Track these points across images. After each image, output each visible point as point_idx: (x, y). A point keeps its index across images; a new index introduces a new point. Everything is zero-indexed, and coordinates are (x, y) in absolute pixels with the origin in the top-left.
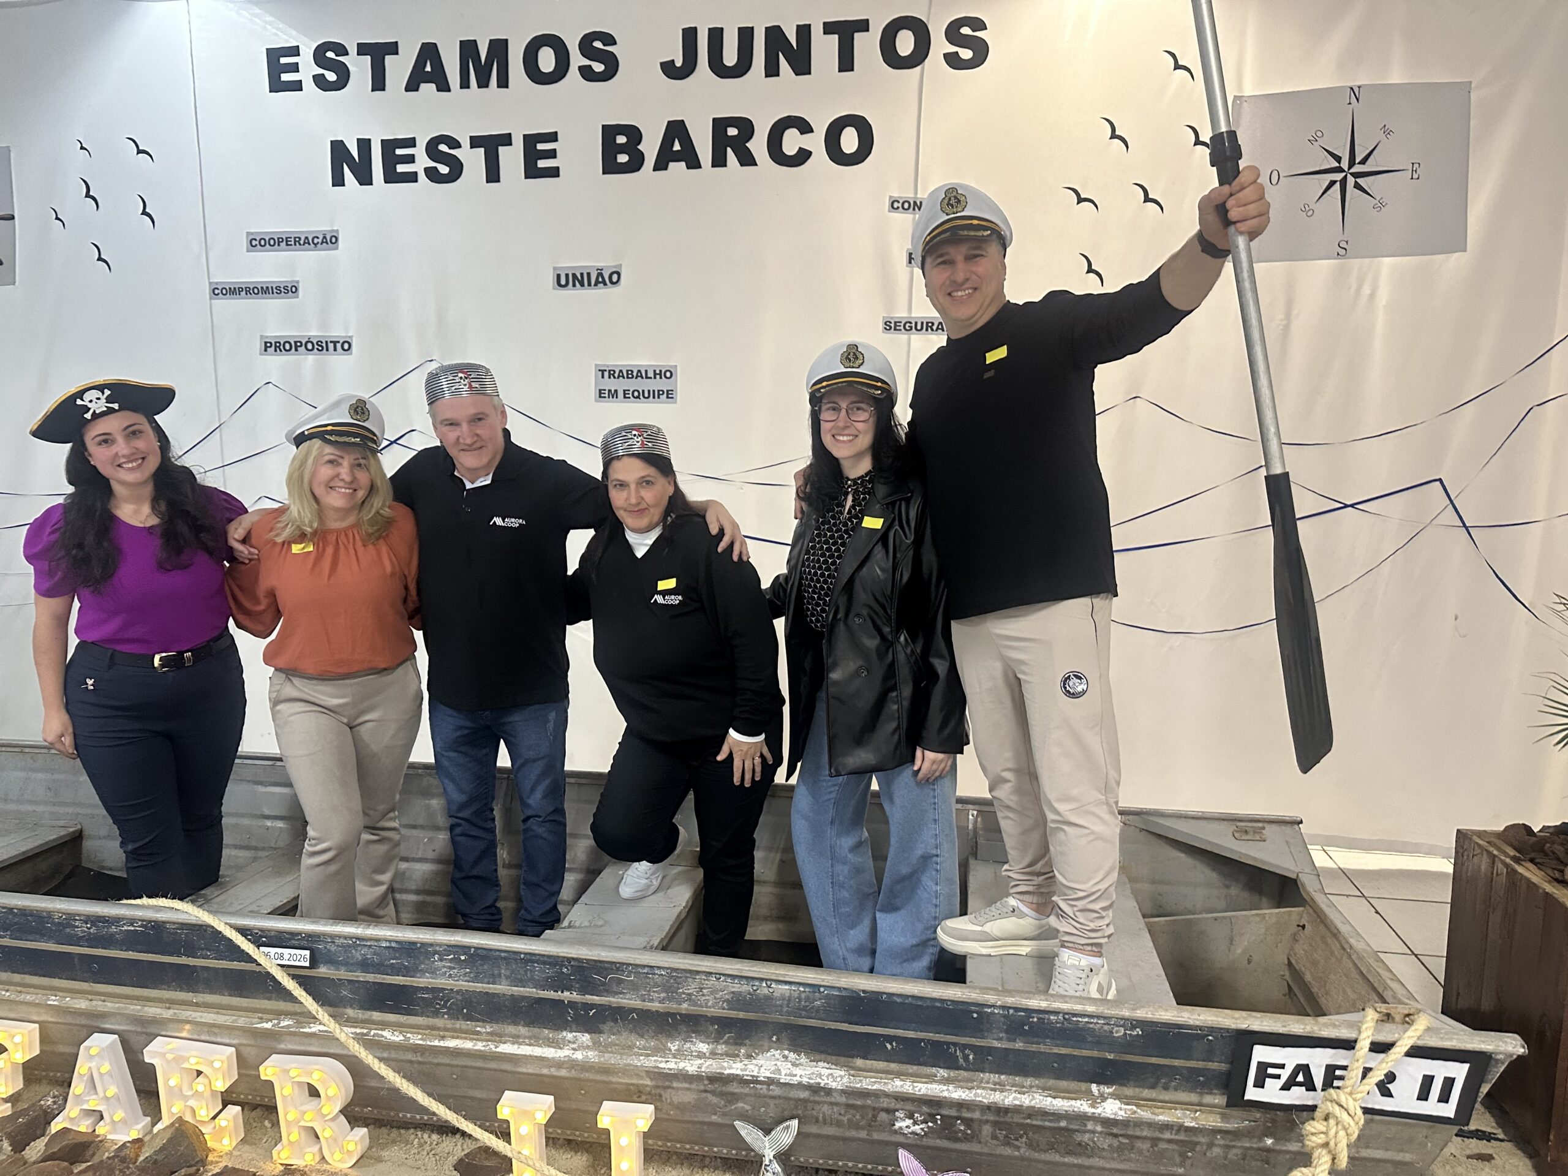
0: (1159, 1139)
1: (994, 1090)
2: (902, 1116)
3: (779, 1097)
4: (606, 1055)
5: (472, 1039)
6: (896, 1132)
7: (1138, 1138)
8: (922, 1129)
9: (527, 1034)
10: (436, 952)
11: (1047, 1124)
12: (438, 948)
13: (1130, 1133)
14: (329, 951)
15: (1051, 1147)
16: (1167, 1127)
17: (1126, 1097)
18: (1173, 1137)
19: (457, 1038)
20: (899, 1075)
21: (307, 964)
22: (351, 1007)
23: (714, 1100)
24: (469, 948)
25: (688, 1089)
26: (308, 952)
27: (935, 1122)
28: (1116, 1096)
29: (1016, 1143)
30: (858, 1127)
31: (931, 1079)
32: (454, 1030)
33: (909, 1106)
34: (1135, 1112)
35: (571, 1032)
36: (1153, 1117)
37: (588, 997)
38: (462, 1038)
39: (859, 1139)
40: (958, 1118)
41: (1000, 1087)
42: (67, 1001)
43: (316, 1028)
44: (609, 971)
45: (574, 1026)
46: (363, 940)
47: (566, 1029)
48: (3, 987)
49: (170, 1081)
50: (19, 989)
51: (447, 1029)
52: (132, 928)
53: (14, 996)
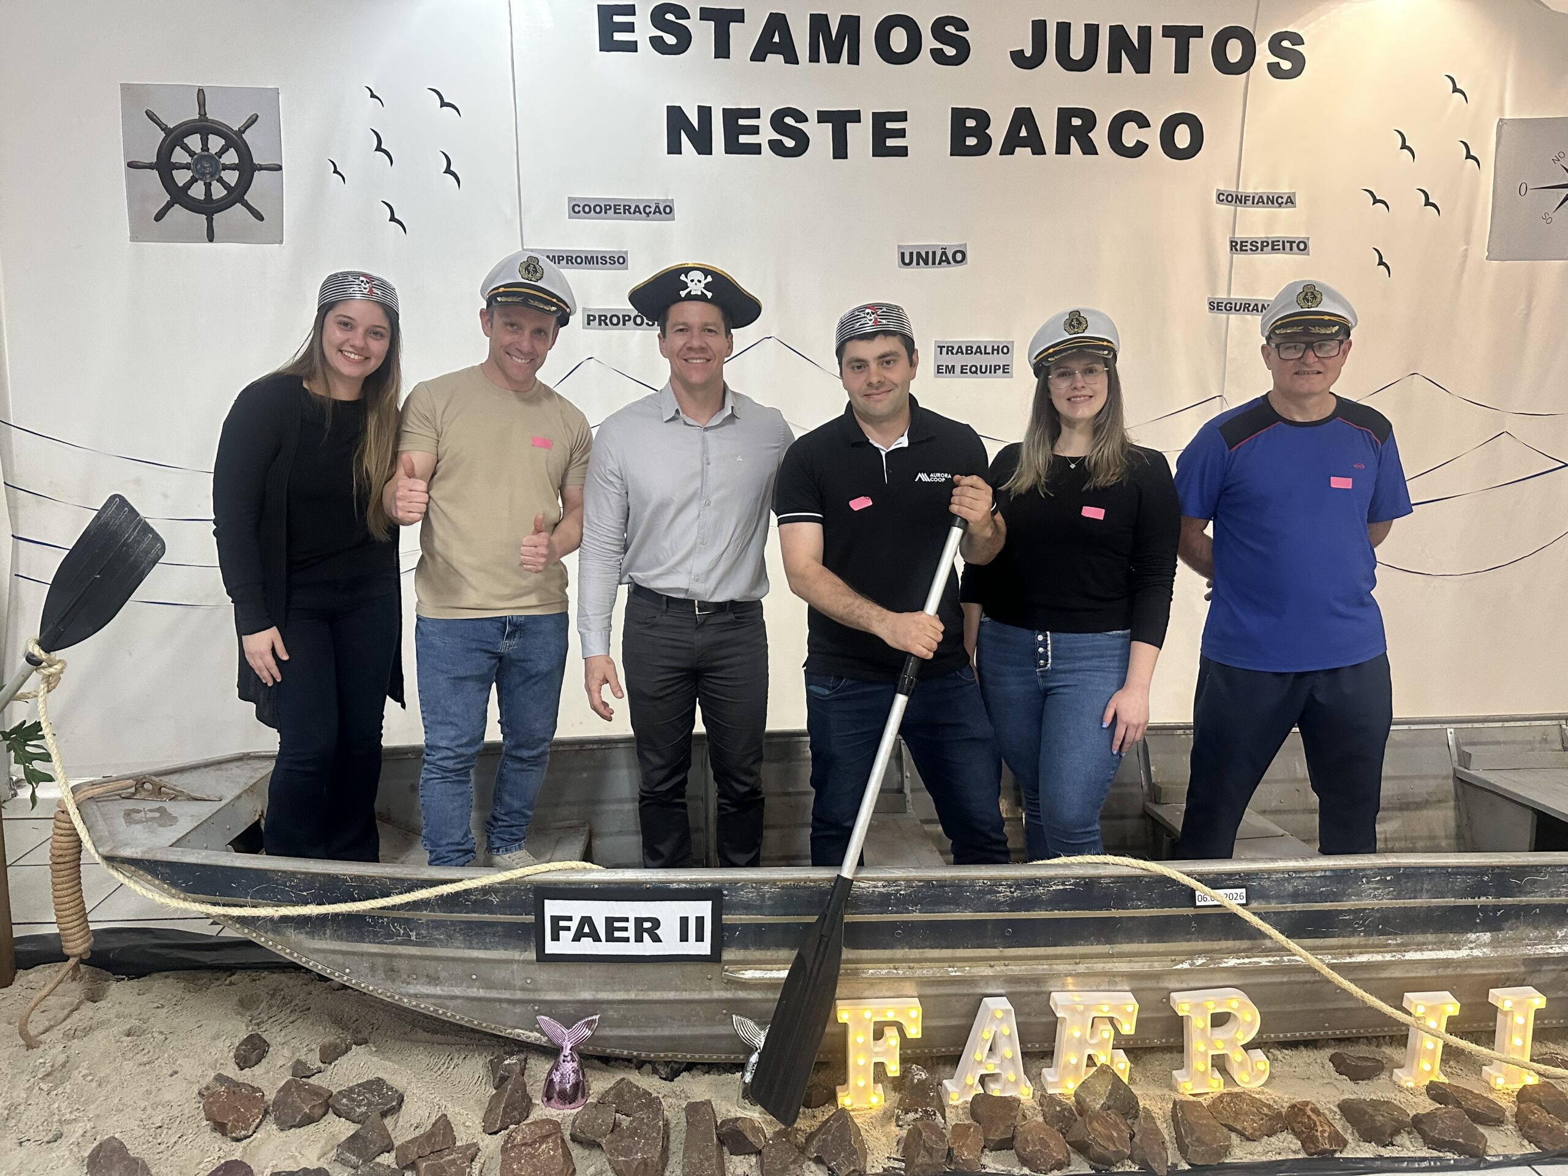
4: (1500, 949)
9: (1434, 940)
10: (1364, 876)
12: (1368, 872)
14: (1264, 886)
19: (1370, 952)
21: (1243, 901)
24: (1398, 868)
26: (1243, 891)
32: (1366, 946)
35: (1475, 933)
37: (1502, 899)
42: (968, 970)
43: (1232, 962)
44: (1528, 873)
45: (1480, 928)
46: (1300, 872)
47: (1471, 931)
48: (892, 965)
49: (1071, 1032)
50: (912, 965)
51: (1358, 946)
52: (1061, 887)
53: (909, 973)
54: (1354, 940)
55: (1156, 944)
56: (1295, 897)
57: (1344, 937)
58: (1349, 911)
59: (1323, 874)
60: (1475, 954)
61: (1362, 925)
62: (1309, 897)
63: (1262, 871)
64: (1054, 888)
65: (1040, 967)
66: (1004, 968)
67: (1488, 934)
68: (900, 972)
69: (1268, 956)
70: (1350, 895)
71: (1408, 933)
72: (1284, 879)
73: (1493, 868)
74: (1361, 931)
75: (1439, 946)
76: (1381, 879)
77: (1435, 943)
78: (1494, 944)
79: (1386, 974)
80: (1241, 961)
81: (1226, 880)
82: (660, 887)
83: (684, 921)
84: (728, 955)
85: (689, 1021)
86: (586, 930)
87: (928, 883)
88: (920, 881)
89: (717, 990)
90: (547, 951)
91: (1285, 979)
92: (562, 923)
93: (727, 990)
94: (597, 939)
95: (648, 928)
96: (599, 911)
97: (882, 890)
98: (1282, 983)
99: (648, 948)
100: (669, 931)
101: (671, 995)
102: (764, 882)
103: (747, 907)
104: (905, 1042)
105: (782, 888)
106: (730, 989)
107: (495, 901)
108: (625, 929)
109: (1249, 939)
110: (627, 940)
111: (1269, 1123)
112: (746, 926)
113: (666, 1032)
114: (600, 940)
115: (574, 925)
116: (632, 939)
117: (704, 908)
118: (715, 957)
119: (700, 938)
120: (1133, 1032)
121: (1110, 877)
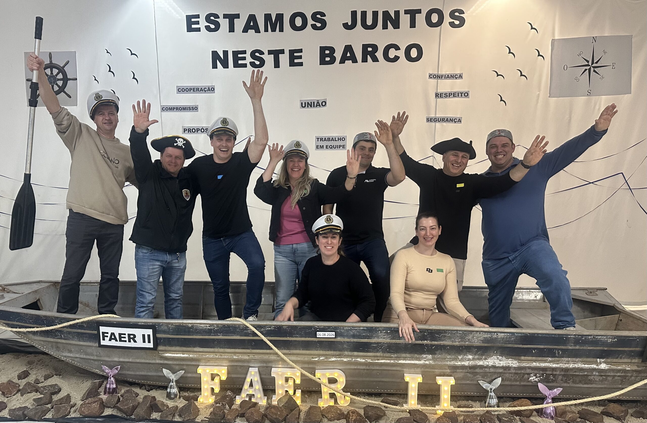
0: (616, 376)
1: (566, 364)
2: (532, 375)
3: (493, 372)
4: (437, 362)
5: (389, 360)
6: (529, 381)
7: (609, 376)
8: (538, 380)
9: (409, 356)
10: (379, 330)
11: (581, 374)
12: (380, 329)
13: (607, 374)
14: (341, 332)
15: (580, 382)
16: (619, 371)
17: (608, 362)
18: (620, 374)
19: (384, 359)
20: (535, 361)
21: (334, 337)
22: (347, 351)
23: (469, 375)
24: (392, 328)
25: (461, 372)
26: (334, 333)
27: (543, 377)
28: (605, 362)
29: (568, 381)
30: (516, 381)
31: (545, 361)
32: (383, 357)
33: (536, 372)
34: (611, 367)
35: (425, 354)
36: (616, 368)
37: (433, 342)
38: (385, 359)
39: (516, 385)
40: (551, 374)
41: (568, 362)
42: (240, 357)
43: (333, 359)
44: (442, 333)
45: (426, 353)
46: (354, 327)
47: (423, 354)
48: (214, 354)
49: (279, 382)
50: (221, 354)
51: (380, 357)
52: (270, 329)
53: (220, 357)
54: (378, 354)
55: (305, 351)
56: (354, 336)
57: (374, 352)
58: (375, 343)
59: (363, 328)
60: (426, 363)
61: (381, 349)
62: (359, 337)
63: (341, 326)
64: (267, 329)
65: (265, 357)
66: (253, 356)
67: (431, 355)
68: (217, 356)
69: (347, 358)
70: (374, 337)
71: (399, 353)
72: (349, 330)
73: (428, 330)
74: (381, 351)
75: (412, 359)
76: (386, 332)
77: (410, 358)
78: (433, 359)
79: (394, 368)
80: (337, 359)
81: (328, 329)
82: (136, 324)
83: (144, 336)
84: (160, 348)
85: (150, 370)
86: (113, 337)
87: (224, 325)
88: (221, 325)
89: (158, 360)
90: (102, 344)
91: (356, 367)
92: (105, 335)
93: (161, 360)
94: (116, 341)
95: (132, 338)
96: (117, 331)
97: (209, 328)
98: (355, 369)
99: (132, 344)
100: (139, 338)
101: (143, 361)
102: (169, 323)
103: (164, 332)
104: (221, 382)
105: (175, 326)
106: (162, 360)
107: (85, 326)
108: (125, 338)
109: (339, 351)
110: (126, 341)
111: (338, 416)
112: (164, 338)
113: (143, 373)
114: (117, 341)
115: (109, 335)
116: (127, 341)
117: (150, 332)
118: (155, 348)
119: (149, 342)
120: (300, 383)
121: (286, 326)
